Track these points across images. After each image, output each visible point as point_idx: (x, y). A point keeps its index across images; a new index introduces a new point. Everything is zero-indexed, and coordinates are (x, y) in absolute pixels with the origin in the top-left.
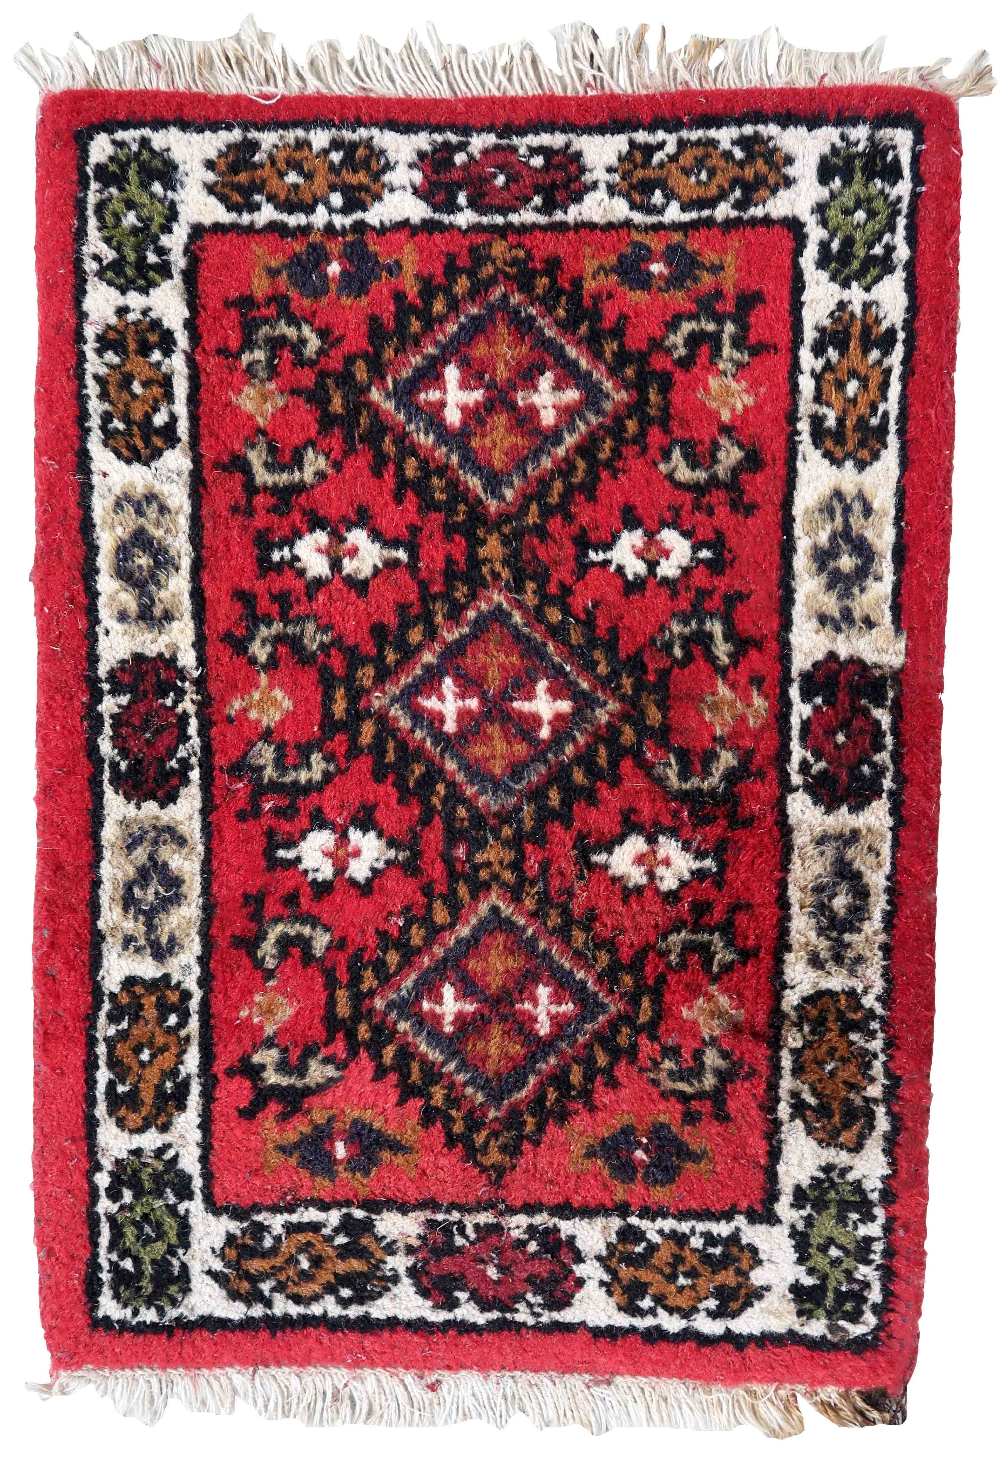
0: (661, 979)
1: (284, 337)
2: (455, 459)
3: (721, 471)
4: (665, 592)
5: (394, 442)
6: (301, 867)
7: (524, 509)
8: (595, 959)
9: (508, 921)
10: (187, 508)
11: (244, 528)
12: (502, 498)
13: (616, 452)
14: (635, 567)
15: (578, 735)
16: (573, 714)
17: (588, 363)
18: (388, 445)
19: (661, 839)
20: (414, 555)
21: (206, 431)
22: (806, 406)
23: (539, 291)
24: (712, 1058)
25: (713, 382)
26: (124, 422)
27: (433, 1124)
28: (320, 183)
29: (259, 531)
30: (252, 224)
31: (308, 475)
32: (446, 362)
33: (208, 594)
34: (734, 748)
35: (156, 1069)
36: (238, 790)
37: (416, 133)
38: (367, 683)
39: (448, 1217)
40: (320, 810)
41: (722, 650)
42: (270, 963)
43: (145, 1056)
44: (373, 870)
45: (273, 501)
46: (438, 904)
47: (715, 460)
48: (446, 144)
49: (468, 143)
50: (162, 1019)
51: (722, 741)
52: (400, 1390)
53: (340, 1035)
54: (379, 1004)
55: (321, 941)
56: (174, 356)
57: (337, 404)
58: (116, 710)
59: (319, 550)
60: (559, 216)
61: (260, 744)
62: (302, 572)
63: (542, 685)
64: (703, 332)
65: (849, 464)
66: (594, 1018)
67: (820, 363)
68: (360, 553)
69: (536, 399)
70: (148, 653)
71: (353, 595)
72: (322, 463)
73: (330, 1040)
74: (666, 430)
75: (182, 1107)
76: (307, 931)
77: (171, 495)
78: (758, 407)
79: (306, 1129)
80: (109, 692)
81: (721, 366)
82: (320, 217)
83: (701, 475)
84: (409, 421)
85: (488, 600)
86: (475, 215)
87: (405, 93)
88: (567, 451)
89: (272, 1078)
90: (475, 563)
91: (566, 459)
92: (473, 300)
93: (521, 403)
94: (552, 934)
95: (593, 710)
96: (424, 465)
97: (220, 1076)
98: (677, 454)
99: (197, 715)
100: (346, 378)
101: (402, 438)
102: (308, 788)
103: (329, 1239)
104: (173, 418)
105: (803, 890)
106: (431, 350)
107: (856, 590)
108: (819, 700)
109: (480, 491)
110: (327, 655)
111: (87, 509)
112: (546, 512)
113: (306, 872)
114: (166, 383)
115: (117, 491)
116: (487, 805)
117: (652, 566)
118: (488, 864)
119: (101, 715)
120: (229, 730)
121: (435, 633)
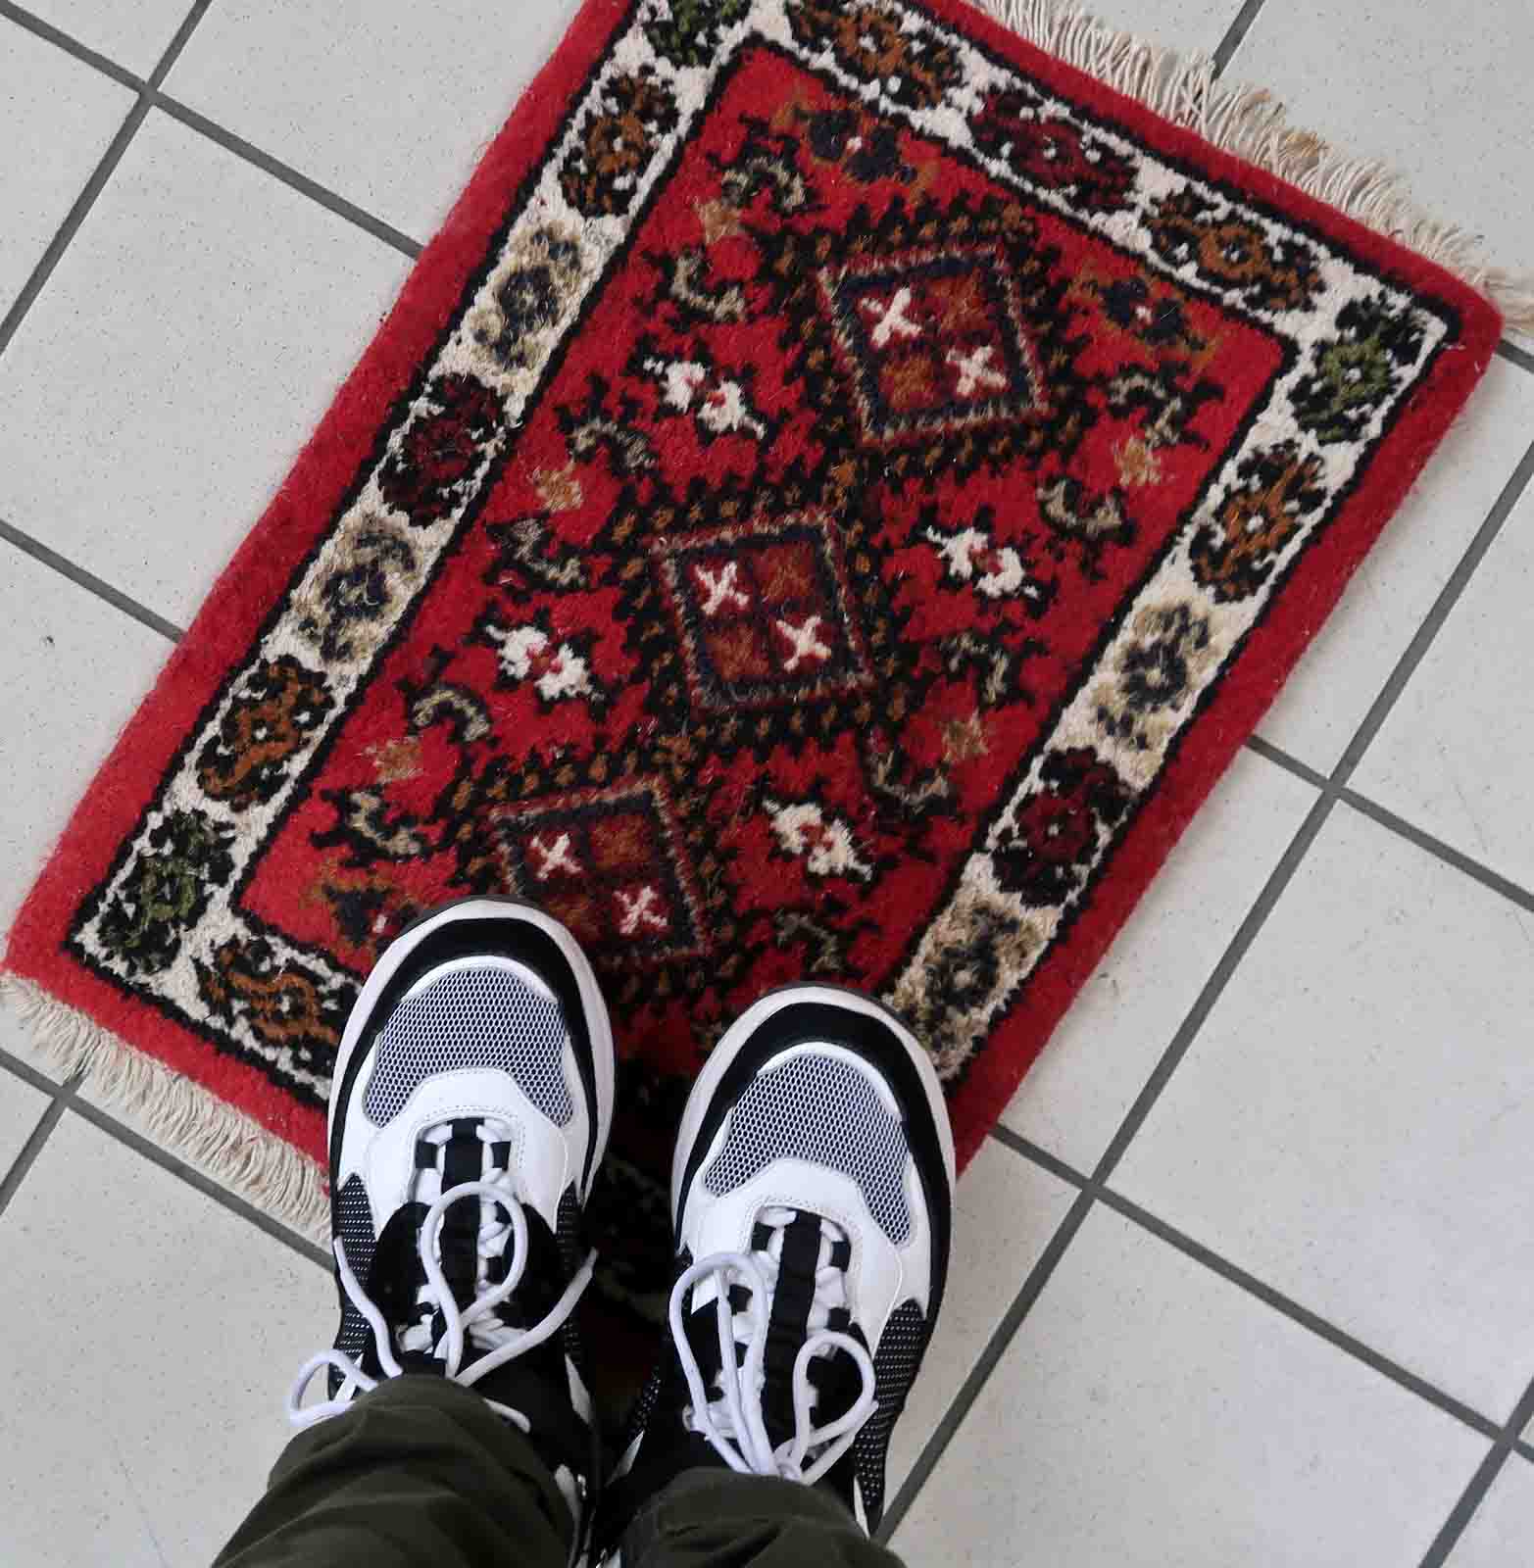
0: (760, 947)
1: (773, 177)
2: (859, 373)
3: (1091, 526)
4: (974, 604)
5: (815, 327)
6: (500, 652)
7: (894, 455)
8: (712, 892)
9: (654, 812)
10: (596, 275)
11: (635, 322)
12: (881, 433)
13: (1007, 454)
14: (962, 566)
15: (819, 683)
16: (826, 663)
17: (1031, 360)
18: (808, 326)
19: (837, 823)
20: (771, 437)
21: (655, 218)
22: (1203, 514)
23: (1026, 270)
25: (1132, 444)
26: (588, 166)
28: (889, 61)
29: (647, 334)
30: (807, 62)
31: (721, 310)
32: (905, 284)
33: (568, 361)
34: (952, 782)
35: (262, 752)
36: (488, 550)
37: (1001, 67)
38: (660, 525)
40: (548, 611)
41: (995, 686)
42: (421, 720)
43: (261, 734)
44: (562, 692)
45: (674, 313)
46: (601, 759)
47: (1091, 513)
48: (1021, 93)
49: (1041, 103)
50: (296, 710)
51: (945, 769)
52: (296, 1176)
53: (442, 823)
54: (495, 815)
55: (477, 728)
56: (667, 136)
57: (784, 264)
58: (424, 414)
59: (689, 382)
60: (1083, 215)
61: (531, 521)
62: (663, 392)
63: (814, 621)
64: (1150, 393)
65: (1211, 590)
66: (679, 946)
67: (1238, 484)
68: (724, 407)
69: (964, 364)
70: (483, 381)
71: (695, 440)
72: (739, 306)
73: (431, 821)
74: (1065, 461)
75: (264, 799)
76: (471, 711)
77: (590, 255)
78: (1160, 490)
79: (360, 886)
80: (429, 395)
81: (1148, 434)
82: (871, 91)
83: (1071, 520)
84: (840, 316)
85: (813, 517)
86: (1009, 170)
87: (1013, 27)
88: (963, 428)
89: (359, 823)
90: (821, 474)
91: (959, 434)
92: (961, 245)
93: (948, 359)
94: (687, 847)
95: (846, 670)
96: (829, 362)
97: (315, 793)
98: (1060, 488)
99: (492, 462)
100: (805, 246)
101: (824, 325)
102: (551, 586)
103: (321, 998)
104: (634, 190)
105: (937, 945)
106: (897, 265)
107: (1149, 706)
108: (1055, 784)
109: (865, 414)
110: (640, 479)
111: (509, 223)
112: (914, 469)
113: (502, 659)
114: (647, 154)
115: (545, 223)
116: (700, 697)
117: (978, 573)
118: (668, 751)
119: (408, 411)
120: (512, 492)
121: (748, 517)
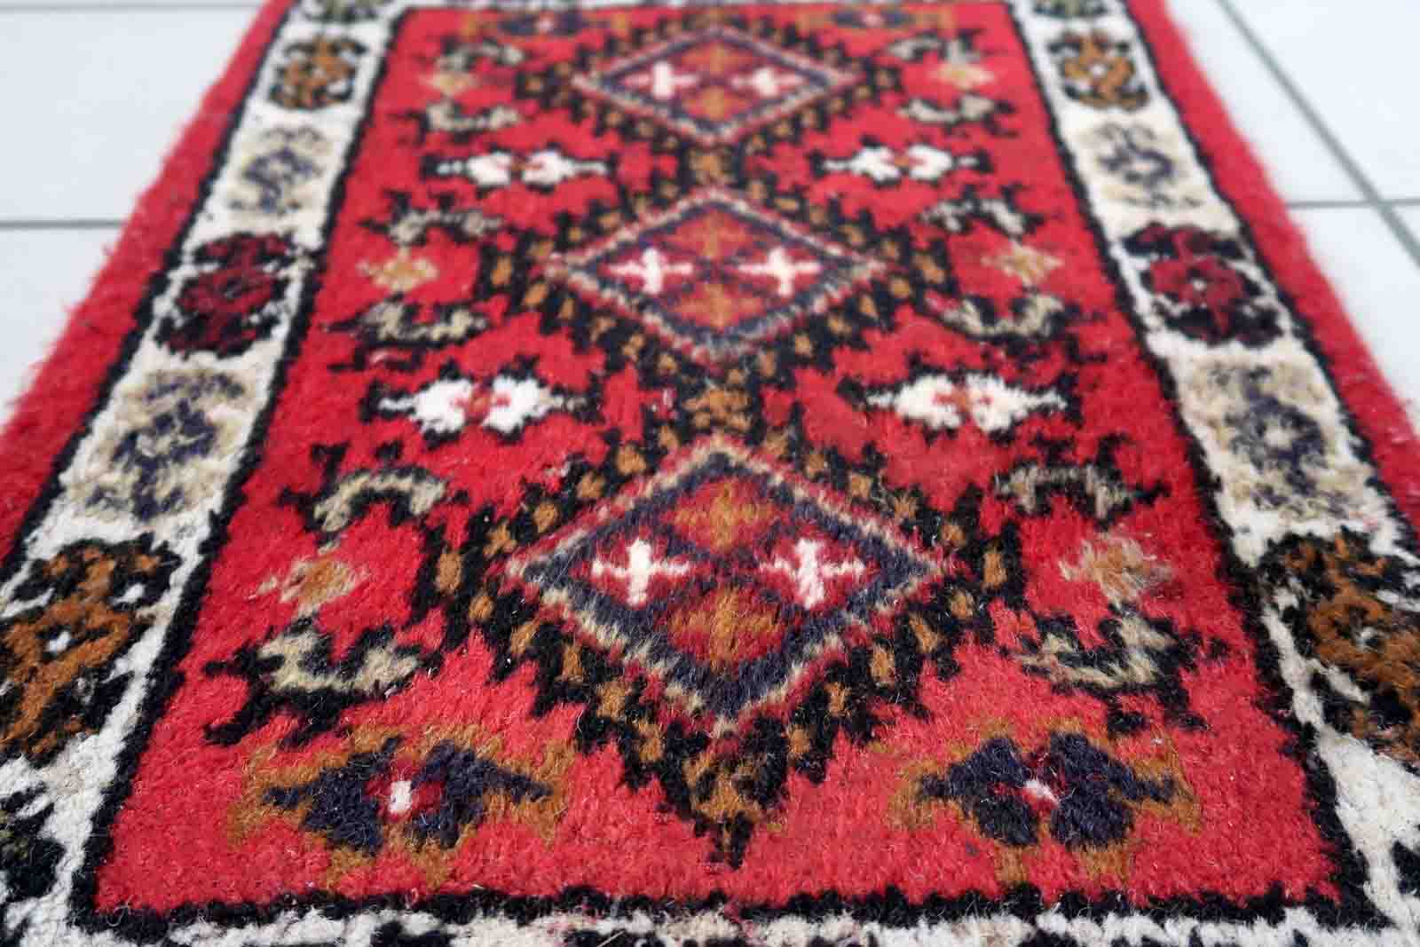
0: (1011, 527)
1: (485, 53)
2: (663, 114)
3: (970, 112)
4: (924, 187)
5: (595, 106)
6: (413, 418)
7: (745, 141)
8: (892, 507)
9: (742, 468)
11: (410, 152)
12: (719, 134)
13: (848, 107)
14: (885, 172)
15: (830, 288)
16: (822, 273)
17: (809, 64)
18: (589, 107)
19: (972, 378)
20: (613, 168)
22: (1051, 80)
23: (754, 29)
24: (1133, 632)
25: (945, 69)
26: (295, 89)
27: (602, 744)
29: (427, 153)
31: (495, 123)
32: (656, 63)
34: (1053, 294)
35: (70, 664)
38: (542, 255)
39: (623, 923)
40: (455, 363)
41: (1009, 221)
42: (333, 524)
43: (59, 644)
44: (527, 419)
45: (449, 138)
46: (625, 452)
47: (960, 108)
50: (118, 586)
51: (1035, 290)
53: (436, 614)
54: (514, 568)
55: (427, 497)
56: (364, 58)
57: (535, 86)
58: (193, 276)
59: (498, 167)
61: (384, 305)
62: (472, 181)
63: (777, 252)
64: (926, 47)
65: (1116, 109)
66: (903, 581)
67: (1056, 59)
68: (547, 167)
69: (755, 82)
70: (256, 232)
71: (533, 194)
72: (512, 116)
73: (415, 620)
74: (902, 93)
76: (405, 484)
77: (329, 130)
78: (1001, 81)
79: (337, 760)
80: (193, 262)
81: (952, 61)
83: (948, 116)
84: (615, 94)
85: (705, 197)
88: (792, 108)
89: (290, 677)
90: (687, 171)
91: (792, 111)
93: (736, 85)
94: (815, 481)
95: (848, 270)
96: (628, 117)
97: (192, 675)
98: (916, 104)
99: (304, 280)
100: (545, 74)
101: (605, 103)
102: (444, 343)
104: (351, 88)
105: (1211, 423)
106: (640, 58)
107: (1163, 184)
108: (1155, 255)
109: (692, 130)
110: (493, 237)
112: (773, 140)
113: (420, 423)
114: (350, 70)
115: (269, 127)
116: (706, 354)
117: (904, 170)
118: (707, 410)
119: (169, 280)
120: (343, 292)
121: (636, 217)
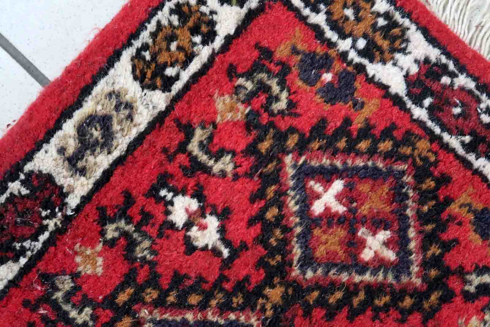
1: (270, 88)
2: (298, 230)
5: (276, 192)
7: (310, 290)
10: (142, 128)
11: (161, 164)
12: (304, 273)
13: (387, 308)
17: (416, 247)
18: (271, 191)
20: (231, 258)
21: (187, 99)
23: (424, 187)
25: (474, 321)
26: (152, 57)
28: (361, 28)
29: (166, 173)
30: (307, 17)
31: (217, 167)
32: (341, 177)
33: (113, 179)
36: (37, 289)
37: (434, 47)
38: (147, 300)
45: (187, 164)
48: (445, 66)
49: (457, 76)
56: (206, 47)
57: (264, 146)
58: (16, 193)
59: (187, 210)
60: (471, 157)
61: (67, 277)
62: (168, 213)
68: (205, 232)
69: (370, 240)
70: (57, 180)
71: (182, 249)
72: (229, 168)
74: (425, 322)
77: (141, 114)
80: (21, 181)
81: (487, 318)
82: (345, 45)
84: (294, 189)
85: (248, 318)
86: (427, 116)
87: (445, 21)
88: (361, 282)
90: (259, 293)
91: (355, 285)
92: (385, 159)
93: (359, 234)
99: (51, 233)
100: (281, 137)
101: (281, 193)
102: (70, 322)
104: (177, 77)
106: (338, 164)
109: (296, 258)
110: (142, 267)
111: (94, 83)
112: (321, 302)
114: (190, 57)
115: (117, 87)
119: (6, 188)
120: (60, 255)
121: (205, 308)
